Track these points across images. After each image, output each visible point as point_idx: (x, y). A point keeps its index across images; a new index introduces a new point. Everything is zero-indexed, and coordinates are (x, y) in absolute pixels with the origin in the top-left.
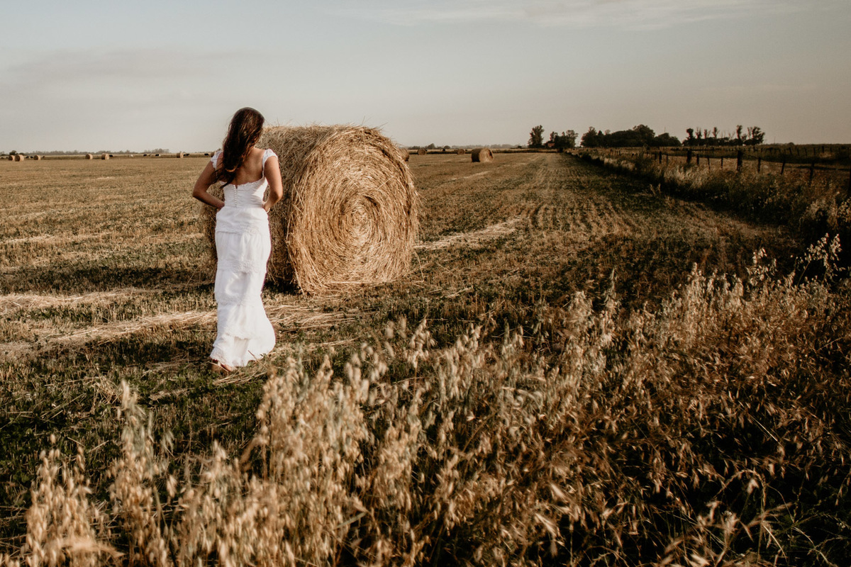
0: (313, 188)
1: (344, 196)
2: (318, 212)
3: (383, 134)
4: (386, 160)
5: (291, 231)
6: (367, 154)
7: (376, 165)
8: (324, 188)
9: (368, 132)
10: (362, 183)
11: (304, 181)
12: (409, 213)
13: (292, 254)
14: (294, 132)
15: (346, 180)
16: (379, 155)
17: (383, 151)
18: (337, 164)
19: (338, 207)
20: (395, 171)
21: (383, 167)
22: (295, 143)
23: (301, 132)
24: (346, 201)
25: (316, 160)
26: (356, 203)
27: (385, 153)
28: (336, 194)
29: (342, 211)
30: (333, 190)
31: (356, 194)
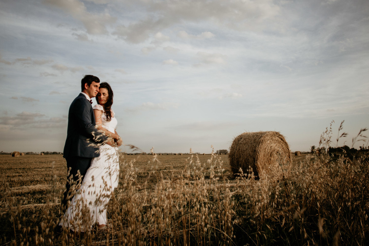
0: (262, 148)
1: (271, 151)
2: (264, 156)
3: (281, 134)
4: (282, 142)
5: (257, 161)
6: (277, 139)
7: (279, 143)
8: (265, 149)
9: (277, 133)
10: (276, 148)
11: (260, 146)
12: (289, 157)
13: (257, 168)
14: (255, 133)
15: (271, 147)
16: (280, 140)
17: (281, 139)
18: (269, 142)
19: (269, 154)
20: (285, 145)
21: (281, 143)
22: (256, 136)
23: (258, 133)
24: (272, 153)
25: (263, 140)
26: (274, 153)
27: (282, 139)
28: (269, 151)
29: (271, 155)
30: (268, 149)
31: (274, 151)
